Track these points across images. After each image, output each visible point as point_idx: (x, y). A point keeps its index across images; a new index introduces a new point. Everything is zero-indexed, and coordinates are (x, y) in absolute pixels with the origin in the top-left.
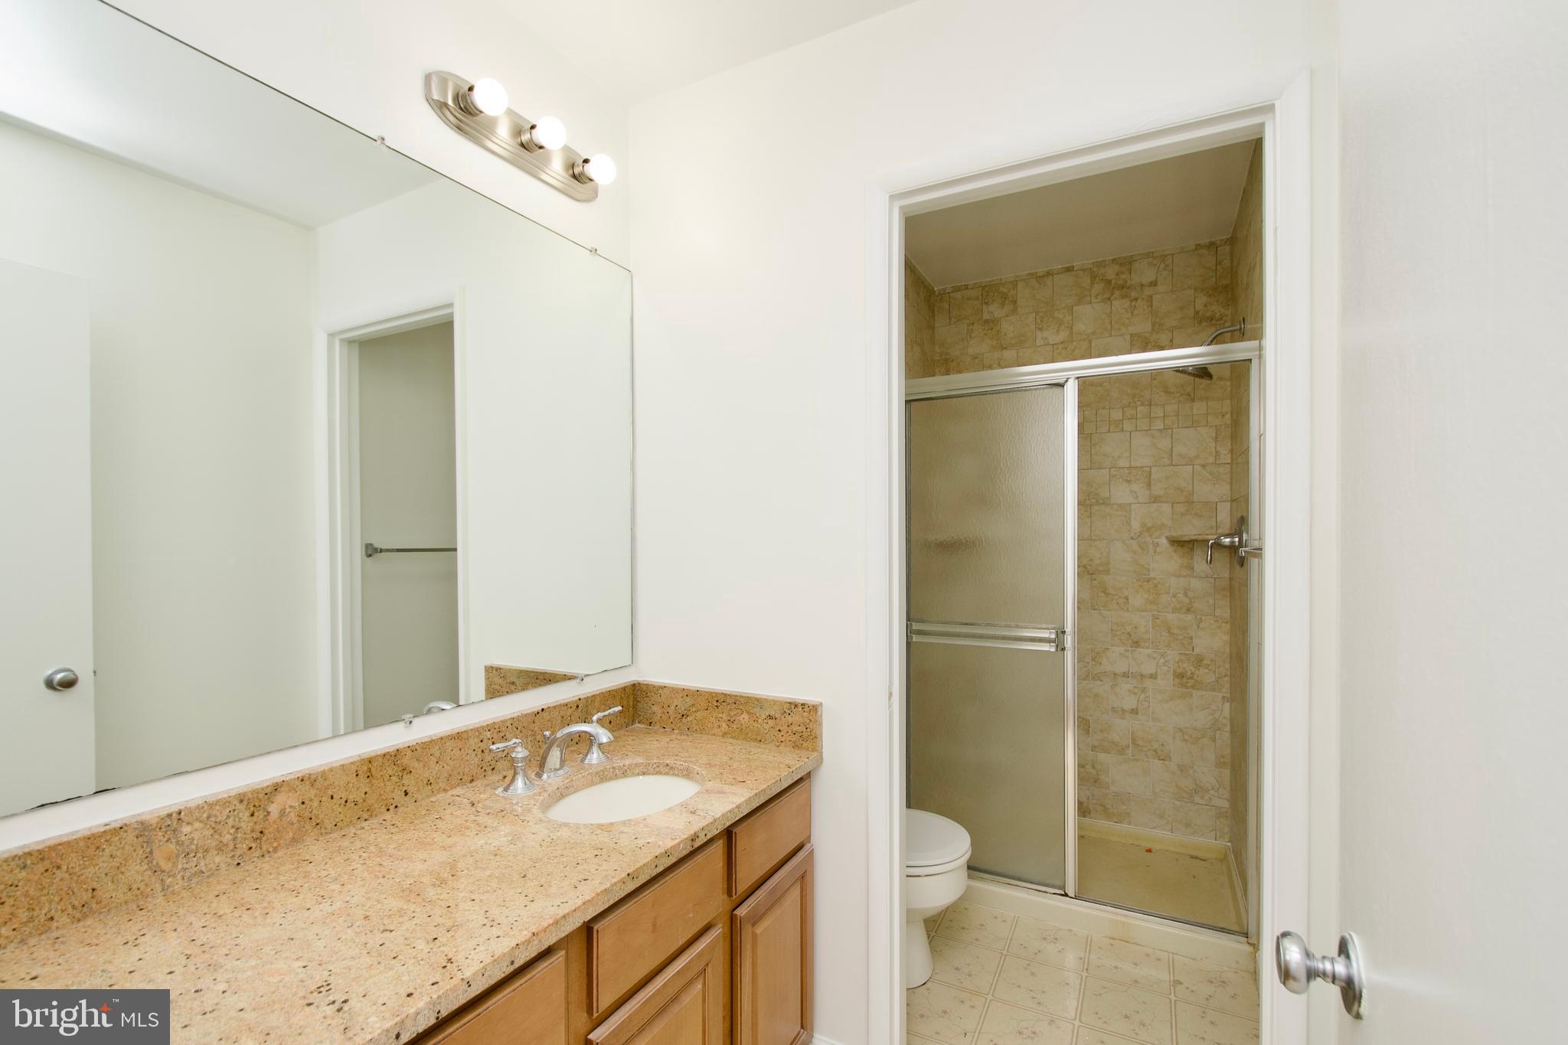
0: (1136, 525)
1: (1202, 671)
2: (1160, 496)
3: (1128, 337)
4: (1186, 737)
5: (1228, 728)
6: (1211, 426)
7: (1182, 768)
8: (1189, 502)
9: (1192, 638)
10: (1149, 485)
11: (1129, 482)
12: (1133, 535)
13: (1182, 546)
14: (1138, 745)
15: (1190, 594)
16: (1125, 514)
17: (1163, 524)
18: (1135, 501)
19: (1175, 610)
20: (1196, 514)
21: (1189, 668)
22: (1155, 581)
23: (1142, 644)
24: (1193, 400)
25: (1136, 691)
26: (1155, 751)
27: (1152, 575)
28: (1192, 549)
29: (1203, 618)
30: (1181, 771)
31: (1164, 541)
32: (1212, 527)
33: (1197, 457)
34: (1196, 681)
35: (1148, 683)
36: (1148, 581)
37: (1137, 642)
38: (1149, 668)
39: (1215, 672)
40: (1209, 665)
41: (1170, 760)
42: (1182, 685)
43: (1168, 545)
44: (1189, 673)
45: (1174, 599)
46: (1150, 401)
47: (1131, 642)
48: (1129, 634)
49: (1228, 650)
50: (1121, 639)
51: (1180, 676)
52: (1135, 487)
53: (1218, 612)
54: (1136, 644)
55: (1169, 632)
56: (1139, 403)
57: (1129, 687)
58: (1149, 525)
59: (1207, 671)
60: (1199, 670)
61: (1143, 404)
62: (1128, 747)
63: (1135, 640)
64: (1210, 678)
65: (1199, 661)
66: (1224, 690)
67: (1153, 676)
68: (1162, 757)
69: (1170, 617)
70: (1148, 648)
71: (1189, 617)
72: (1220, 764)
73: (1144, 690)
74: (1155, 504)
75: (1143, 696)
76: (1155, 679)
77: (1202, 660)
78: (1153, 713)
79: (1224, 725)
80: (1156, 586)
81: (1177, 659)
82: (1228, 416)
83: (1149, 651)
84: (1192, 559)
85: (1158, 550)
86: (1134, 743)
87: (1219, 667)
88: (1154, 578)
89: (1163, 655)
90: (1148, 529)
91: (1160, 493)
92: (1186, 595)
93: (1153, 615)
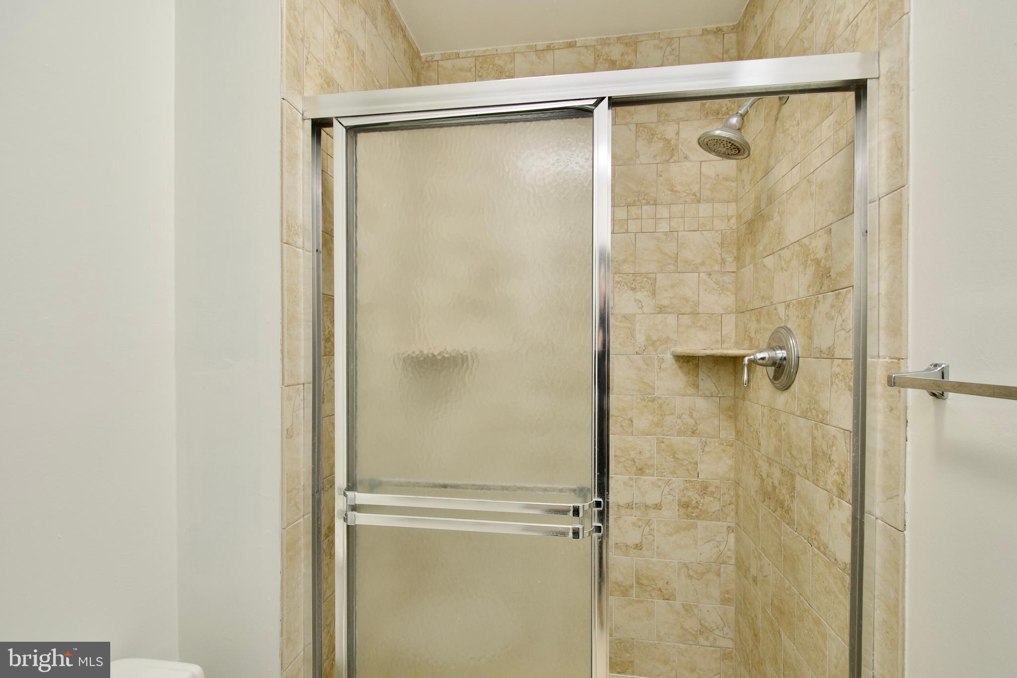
0: (641, 338)
1: (708, 499)
2: (665, 307)
3: (633, 127)
4: (691, 573)
5: (733, 561)
6: (717, 231)
7: (687, 608)
8: (695, 314)
9: (696, 463)
10: (654, 294)
11: (633, 289)
12: (637, 349)
13: (688, 362)
14: (641, 584)
15: (695, 415)
16: (629, 325)
17: (668, 337)
18: (640, 311)
19: (680, 433)
20: (702, 327)
21: (694, 496)
22: (660, 401)
23: (647, 471)
24: (699, 202)
25: (640, 523)
26: (660, 590)
27: (657, 394)
28: (697, 366)
29: (708, 440)
30: (686, 610)
31: (669, 357)
32: (717, 341)
33: (703, 264)
34: (701, 509)
35: (653, 514)
36: (653, 401)
37: (640, 469)
38: (653, 497)
39: (719, 499)
40: (714, 493)
41: (675, 600)
42: (688, 516)
43: (674, 361)
44: (694, 502)
45: (679, 421)
46: (655, 201)
47: (635, 468)
48: (633, 460)
49: (732, 475)
50: (625, 467)
51: (685, 505)
52: (640, 295)
53: (723, 434)
54: (641, 471)
55: (674, 457)
56: (644, 202)
57: (634, 519)
58: (655, 338)
59: (712, 499)
60: (704, 498)
61: (648, 204)
62: (632, 587)
63: (639, 467)
64: (715, 507)
65: (704, 489)
66: (729, 519)
67: (658, 507)
68: (666, 597)
69: (676, 440)
70: (652, 475)
71: (694, 440)
72: (725, 601)
73: (648, 523)
74: (660, 316)
75: (647, 529)
76: (660, 509)
77: (707, 487)
78: (658, 547)
79: (730, 557)
80: (661, 406)
81: (682, 488)
82: (733, 221)
83: (654, 479)
84: (697, 376)
85: (664, 366)
86: (638, 583)
87: (724, 494)
88: (659, 398)
89: (668, 483)
90: (653, 343)
91: (665, 302)
92: (691, 416)
93: (658, 439)
